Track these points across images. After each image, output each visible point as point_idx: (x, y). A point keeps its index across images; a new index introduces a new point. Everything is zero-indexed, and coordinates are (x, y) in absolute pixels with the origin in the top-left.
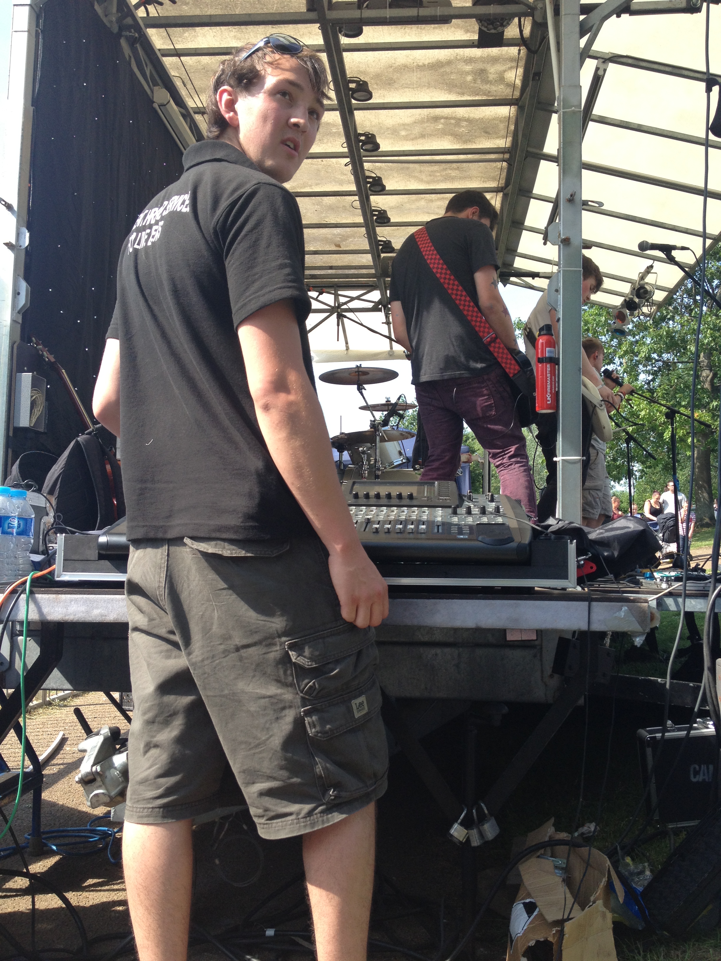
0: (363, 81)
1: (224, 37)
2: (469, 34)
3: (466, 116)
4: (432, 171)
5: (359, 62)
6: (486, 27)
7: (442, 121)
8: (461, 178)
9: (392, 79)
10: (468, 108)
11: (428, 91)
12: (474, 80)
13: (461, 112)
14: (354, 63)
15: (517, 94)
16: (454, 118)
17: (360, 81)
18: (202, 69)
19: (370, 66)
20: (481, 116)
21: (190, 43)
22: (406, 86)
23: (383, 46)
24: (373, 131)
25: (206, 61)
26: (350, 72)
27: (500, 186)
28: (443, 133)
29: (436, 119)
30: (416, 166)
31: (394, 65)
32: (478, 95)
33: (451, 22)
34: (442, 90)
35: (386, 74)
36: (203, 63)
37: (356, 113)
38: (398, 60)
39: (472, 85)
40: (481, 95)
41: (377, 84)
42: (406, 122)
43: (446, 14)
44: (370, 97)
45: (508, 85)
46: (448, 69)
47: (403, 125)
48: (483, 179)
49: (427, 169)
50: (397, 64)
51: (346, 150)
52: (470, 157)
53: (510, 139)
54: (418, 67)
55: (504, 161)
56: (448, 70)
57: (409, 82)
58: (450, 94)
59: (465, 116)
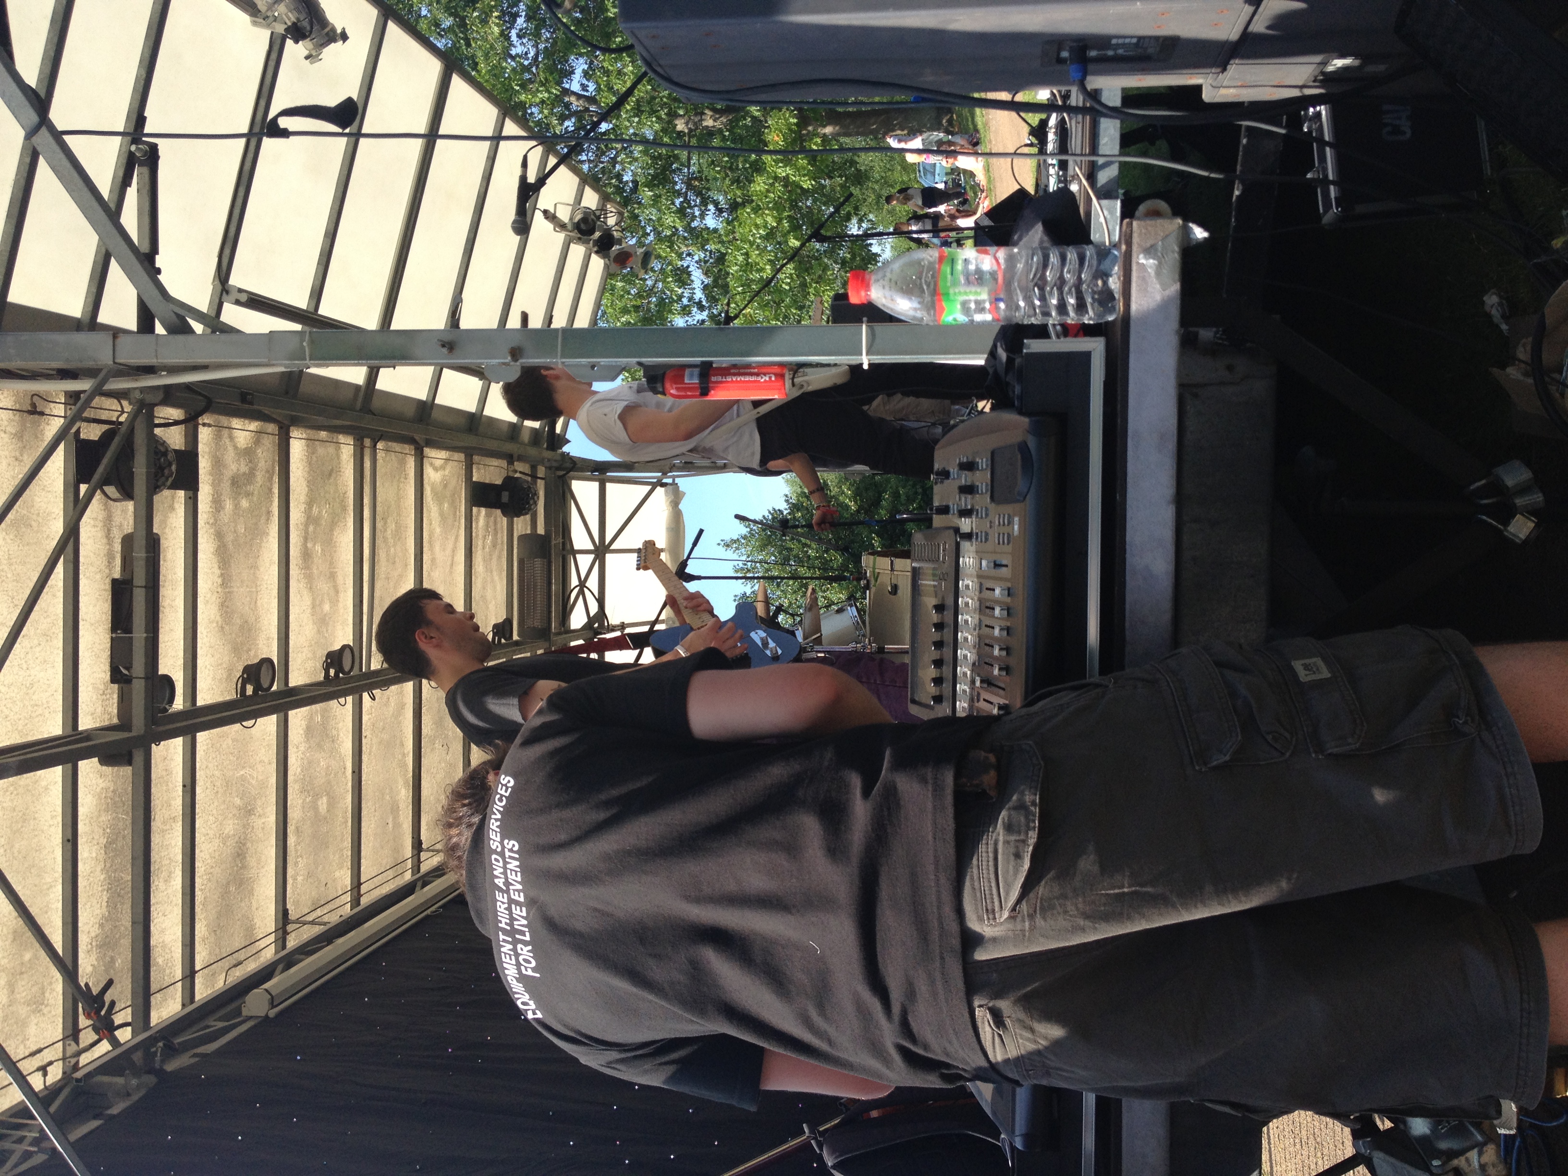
0: (243, 673)
1: (166, 899)
2: (176, 505)
3: (302, 507)
4: (388, 561)
5: (214, 679)
6: (167, 479)
7: (309, 545)
8: (399, 515)
9: (242, 627)
10: (291, 505)
11: (262, 569)
12: (249, 495)
13: (296, 515)
14: (214, 687)
15: (272, 428)
16: (306, 526)
17: (243, 678)
18: (216, 934)
19: (220, 662)
20: (304, 484)
21: (173, 954)
22: (253, 603)
23: (190, 640)
24: (322, 654)
25: (203, 929)
26: (230, 695)
27: (413, 453)
28: (329, 543)
29: (306, 555)
30: (378, 585)
31: (220, 623)
32: (270, 490)
33: (157, 534)
34: (261, 547)
35: (234, 636)
36: (207, 933)
37: (292, 684)
38: (213, 617)
39: (255, 499)
40: (271, 484)
41: (250, 650)
42: (309, 603)
43: (144, 542)
44: (268, 661)
45: (257, 442)
46: (230, 538)
47: (313, 607)
48: (402, 480)
49: (383, 569)
50: (218, 618)
51: (350, 699)
52: (367, 501)
53: (342, 438)
54: (224, 585)
55: (375, 446)
56: (232, 537)
57: (248, 599)
58: (268, 534)
59: (303, 509)
